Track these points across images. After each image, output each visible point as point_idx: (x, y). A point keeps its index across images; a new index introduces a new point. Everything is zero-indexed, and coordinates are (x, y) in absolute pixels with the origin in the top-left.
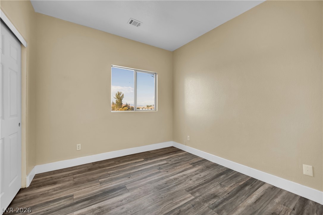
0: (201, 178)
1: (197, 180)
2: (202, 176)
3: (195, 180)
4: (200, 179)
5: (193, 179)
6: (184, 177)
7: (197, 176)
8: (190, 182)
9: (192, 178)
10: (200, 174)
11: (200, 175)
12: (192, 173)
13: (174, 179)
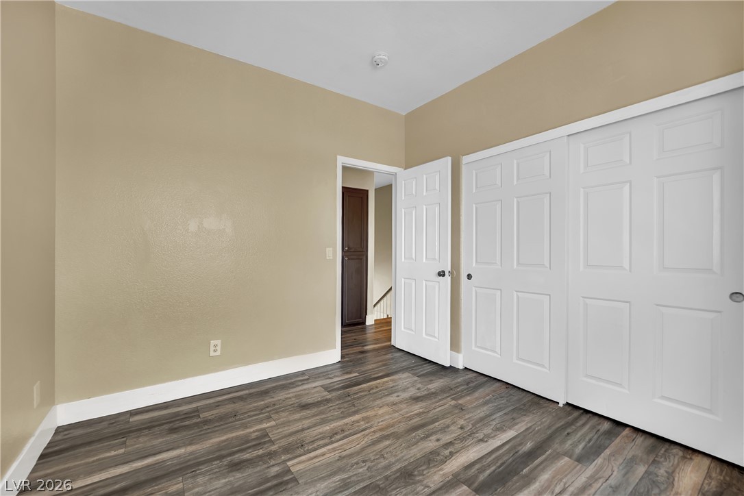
0: (438, 431)
1: (448, 426)
2: (434, 438)
3: (452, 428)
4: (440, 430)
5: (456, 428)
6: (480, 435)
7: (448, 437)
8: (462, 422)
9: (459, 432)
10: (437, 443)
11: (438, 440)
12: (462, 448)
13: (502, 428)
